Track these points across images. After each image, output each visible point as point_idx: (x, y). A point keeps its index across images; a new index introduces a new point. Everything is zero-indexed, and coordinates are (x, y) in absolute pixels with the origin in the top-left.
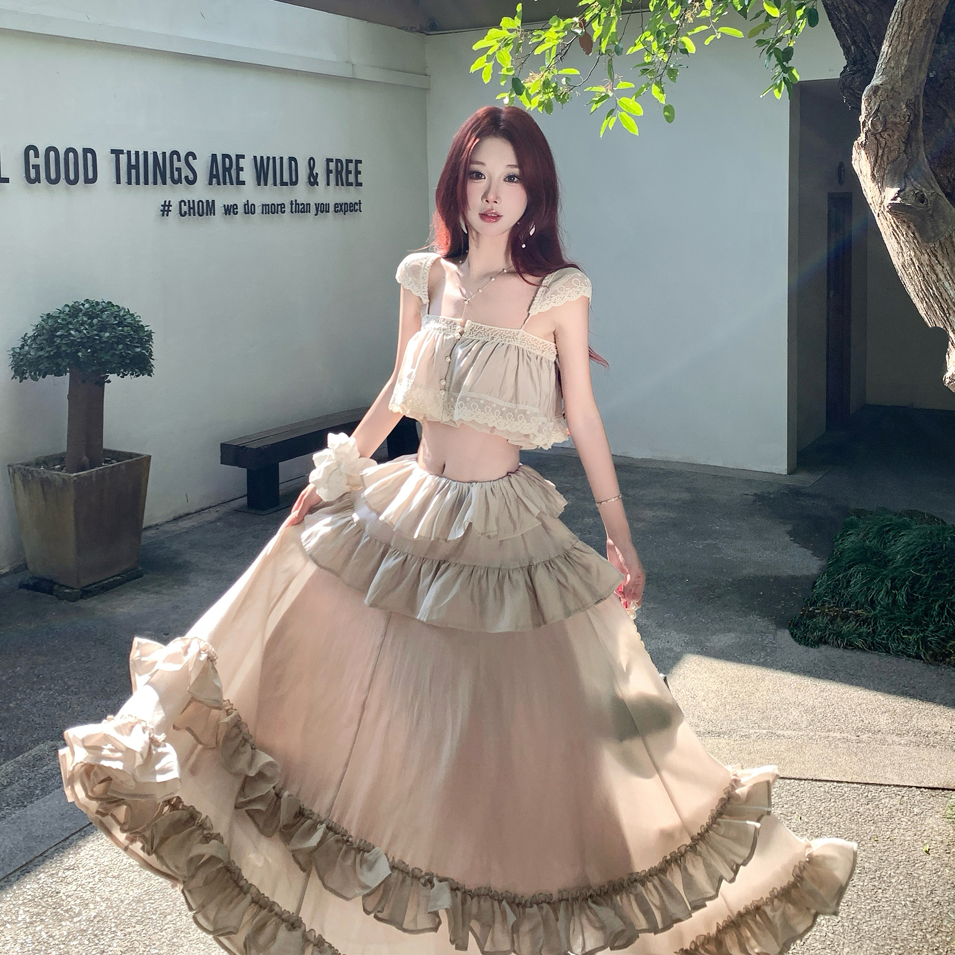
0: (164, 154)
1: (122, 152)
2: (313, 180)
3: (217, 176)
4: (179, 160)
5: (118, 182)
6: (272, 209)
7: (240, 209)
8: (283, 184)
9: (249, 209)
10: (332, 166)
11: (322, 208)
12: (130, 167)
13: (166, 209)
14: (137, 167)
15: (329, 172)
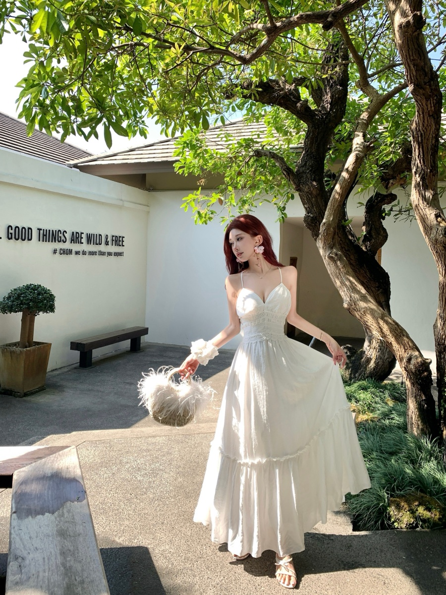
0: (56, 231)
1: (41, 229)
2: (107, 243)
3: (74, 240)
4: (61, 233)
5: (39, 241)
6: (92, 253)
7: (81, 253)
8: (97, 244)
9: (84, 253)
10: (114, 238)
11: (110, 254)
12: (44, 235)
13: (55, 252)
14: (46, 235)
15: (113, 240)
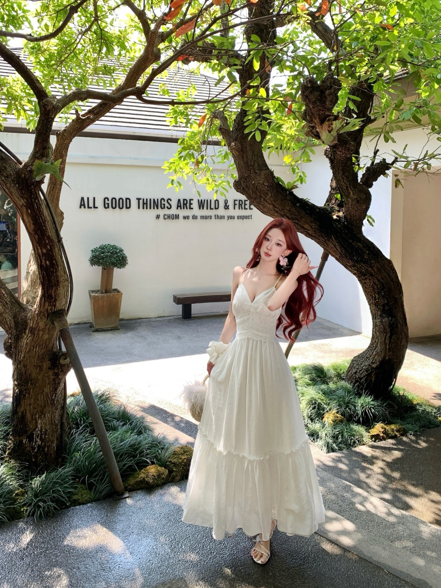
0: (158, 199)
1: (141, 199)
2: (226, 207)
3: (180, 206)
4: (164, 201)
5: (139, 208)
6: (204, 217)
7: (191, 217)
8: (211, 209)
9: (195, 217)
10: (237, 202)
11: (231, 217)
12: (144, 203)
13: (158, 217)
14: (147, 204)
15: (235, 204)
